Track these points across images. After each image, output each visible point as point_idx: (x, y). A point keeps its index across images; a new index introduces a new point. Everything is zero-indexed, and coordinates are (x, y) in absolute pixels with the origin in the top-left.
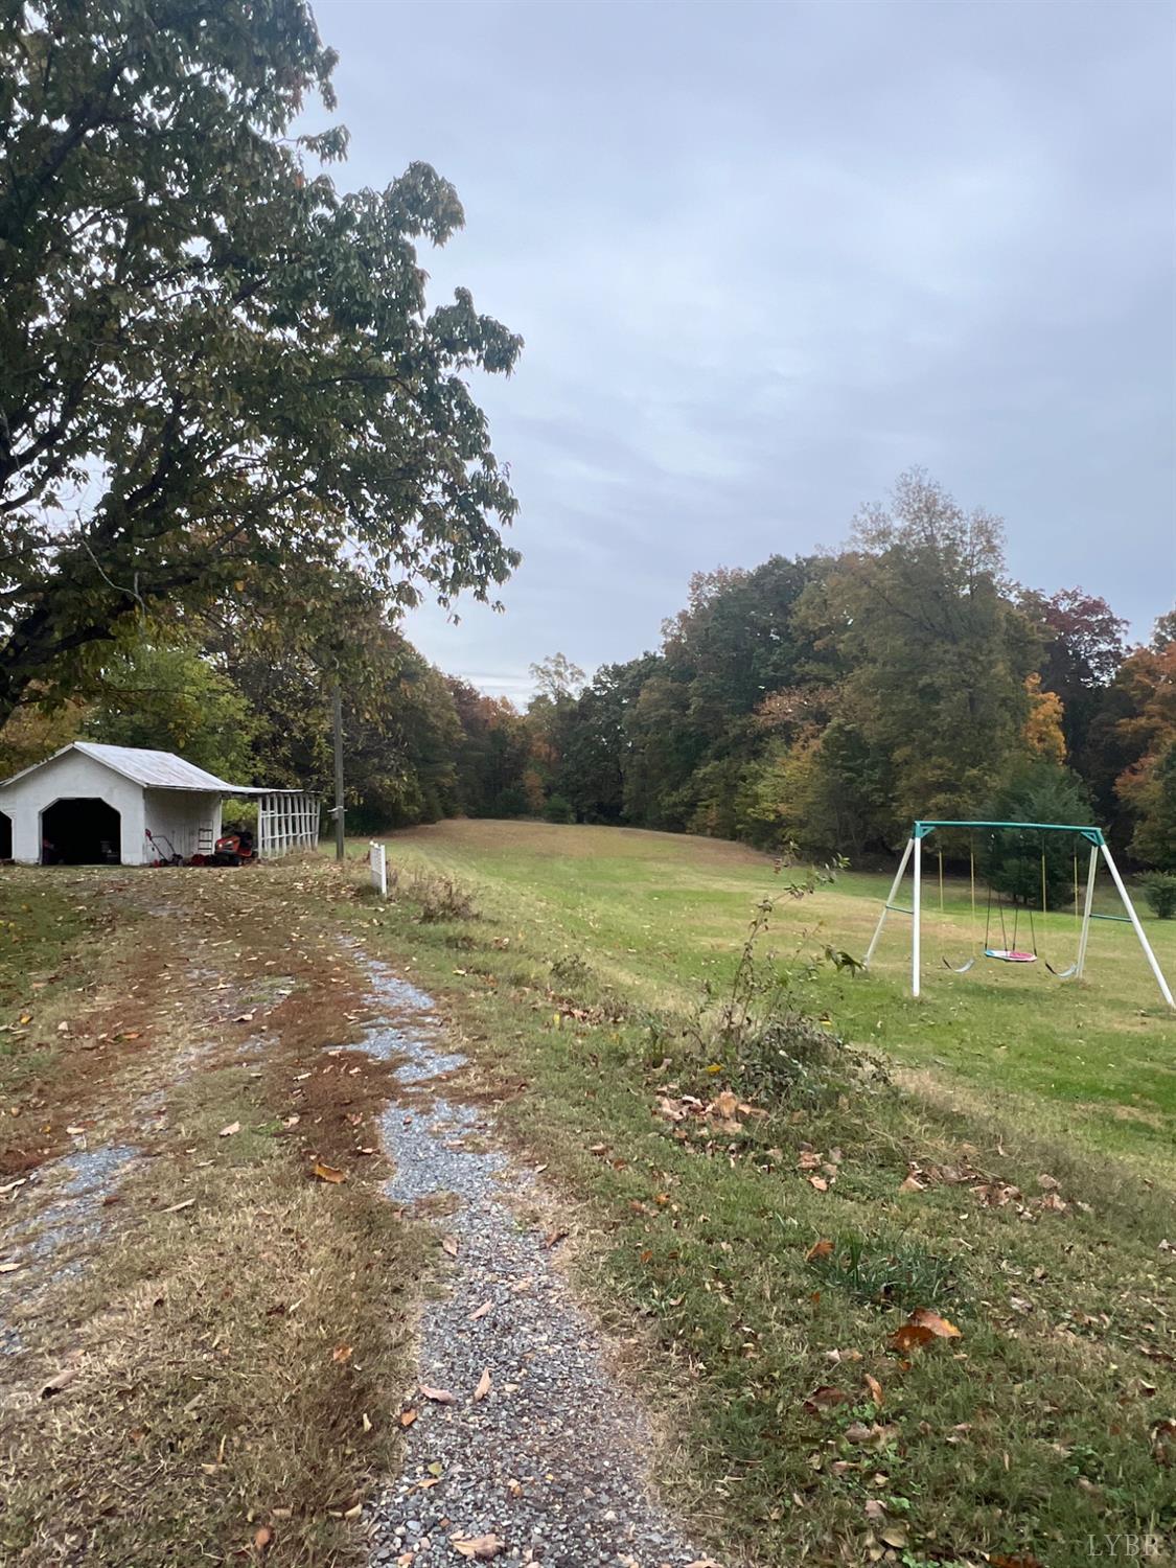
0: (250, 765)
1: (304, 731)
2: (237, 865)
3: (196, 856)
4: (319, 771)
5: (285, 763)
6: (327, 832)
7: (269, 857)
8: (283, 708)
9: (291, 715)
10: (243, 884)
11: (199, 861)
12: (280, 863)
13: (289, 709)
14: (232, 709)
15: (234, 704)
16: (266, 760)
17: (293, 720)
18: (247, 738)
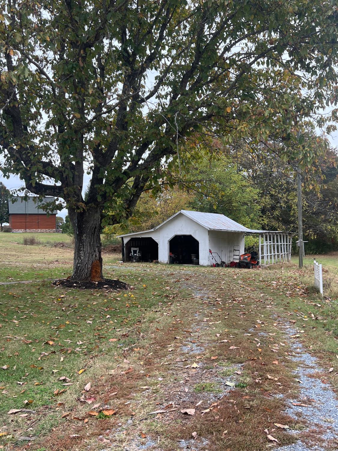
0: (260, 220)
1: (287, 202)
2: (249, 268)
3: (232, 262)
4: (293, 222)
5: (277, 219)
6: (295, 252)
7: (264, 264)
8: (276, 192)
9: (280, 196)
10: (244, 280)
11: (233, 265)
12: (270, 268)
13: (279, 193)
14: (252, 194)
15: (253, 192)
16: (268, 217)
17: (281, 198)
18: (259, 207)
